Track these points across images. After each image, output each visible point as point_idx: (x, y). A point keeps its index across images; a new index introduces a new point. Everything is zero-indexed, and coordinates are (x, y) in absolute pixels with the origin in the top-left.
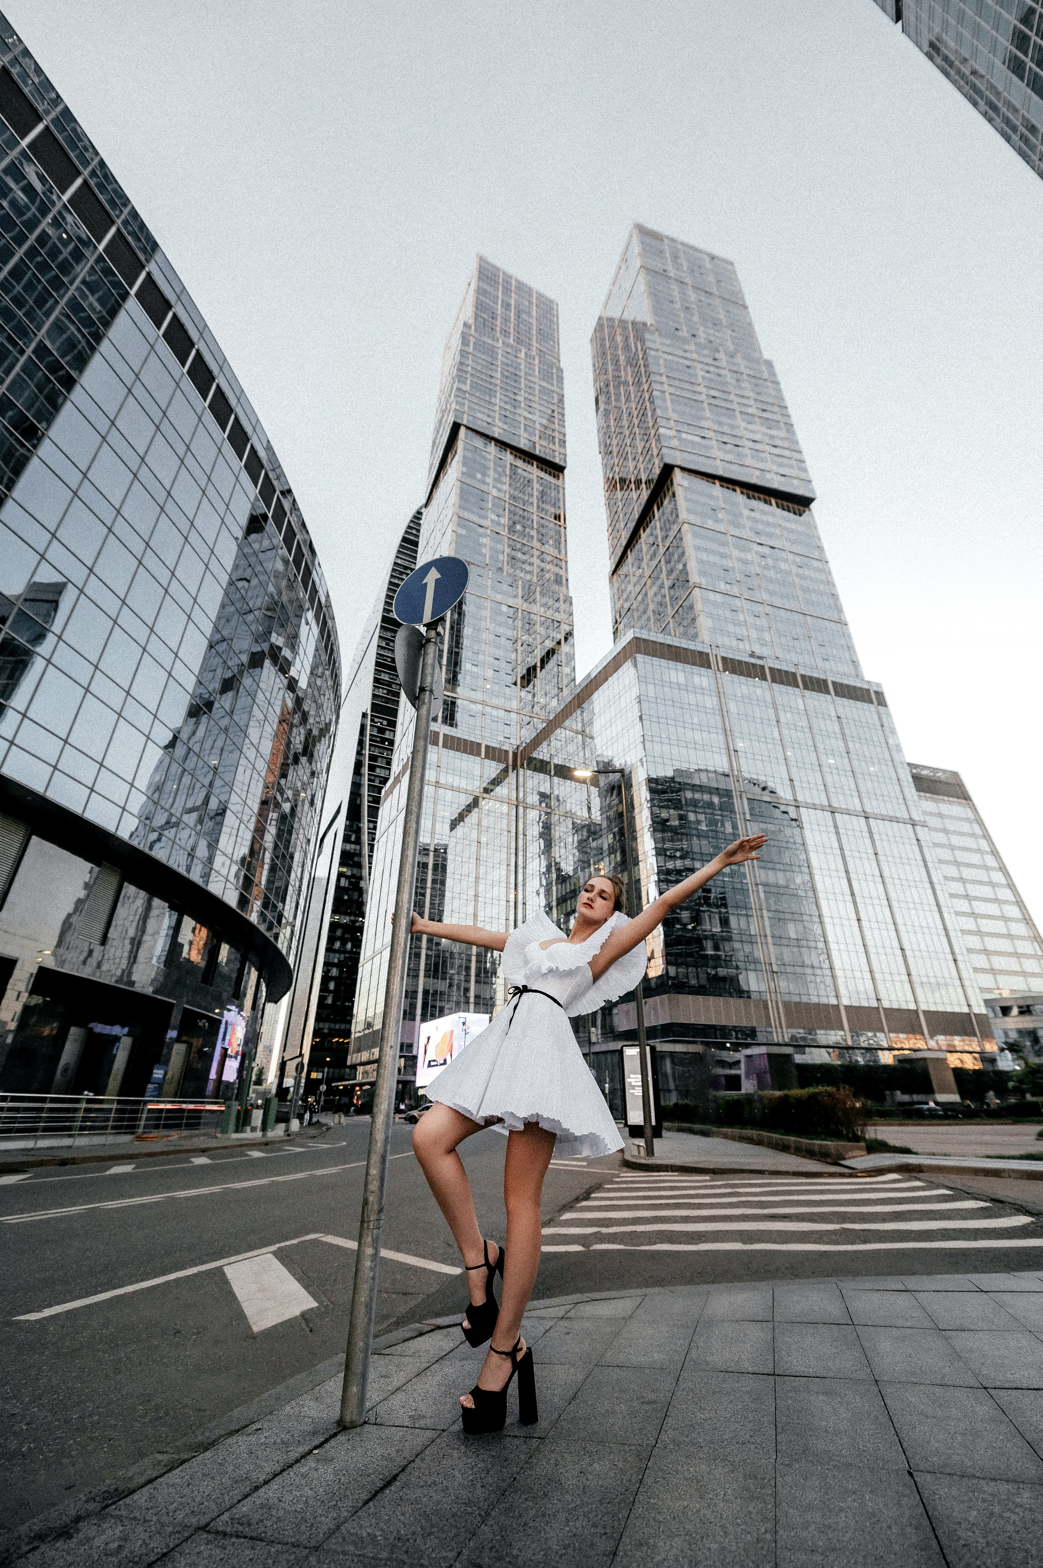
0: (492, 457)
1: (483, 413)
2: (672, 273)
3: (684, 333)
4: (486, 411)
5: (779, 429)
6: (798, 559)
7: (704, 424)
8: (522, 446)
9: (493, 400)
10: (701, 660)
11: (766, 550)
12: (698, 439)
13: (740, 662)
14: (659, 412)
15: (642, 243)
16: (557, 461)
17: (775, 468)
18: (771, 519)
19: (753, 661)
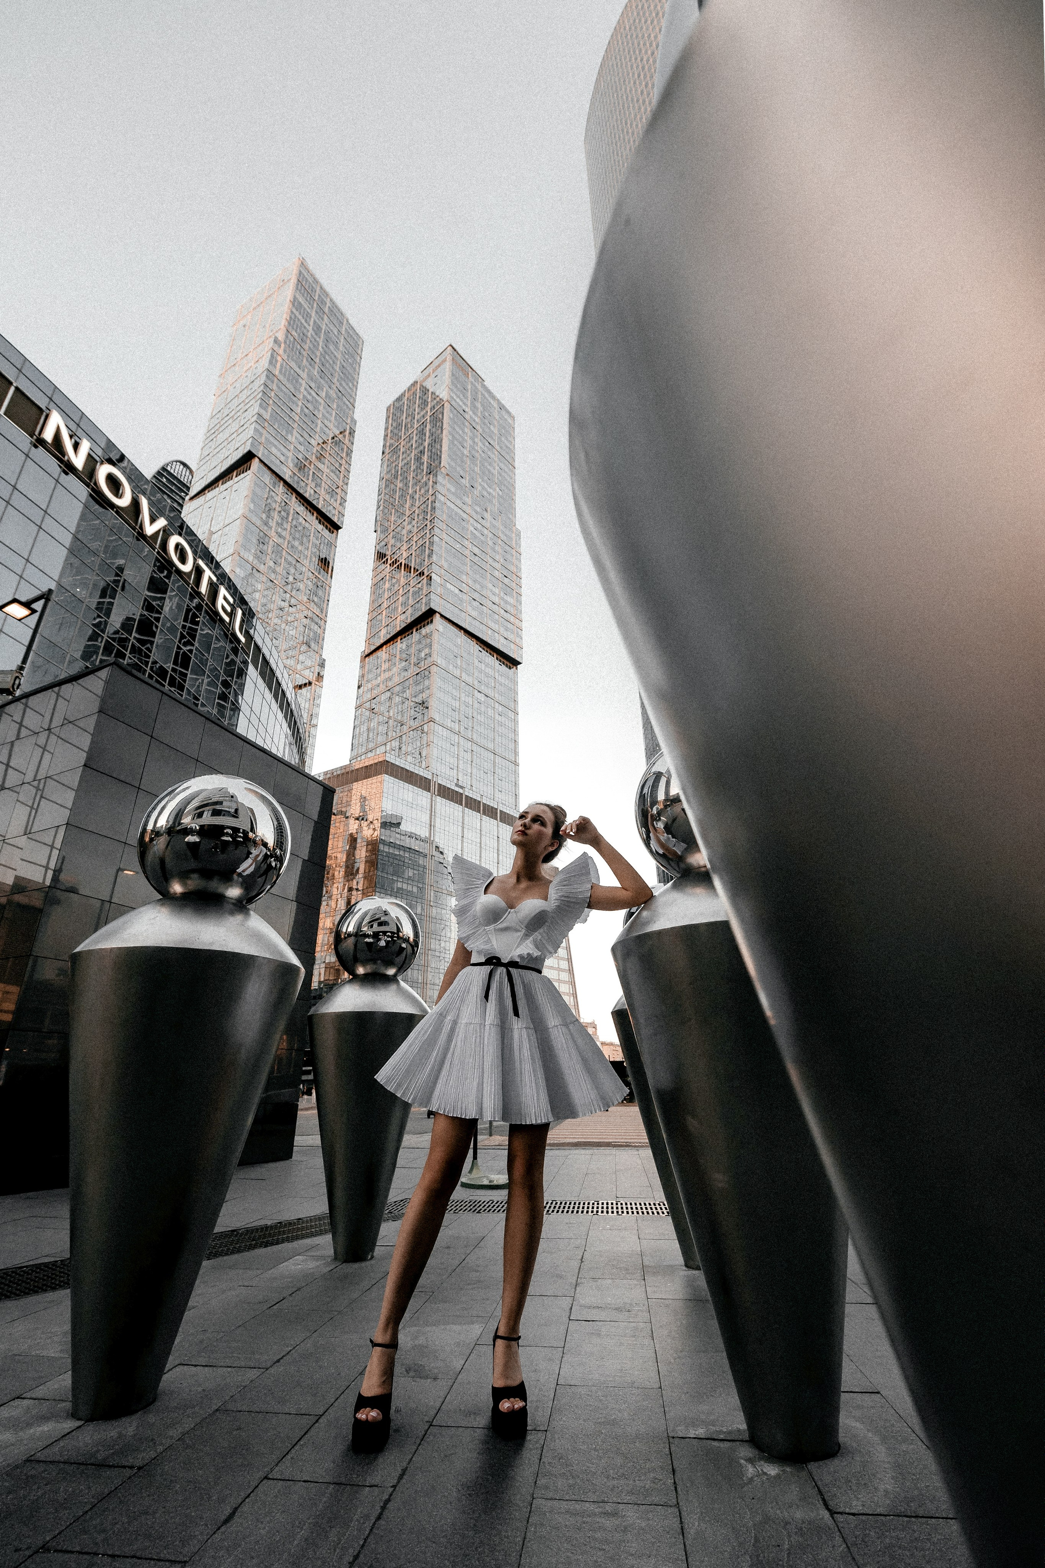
0: (278, 499)
1: (279, 450)
2: (469, 414)
3: (465, 482)
4: (282, 448)
5: (513, 597)
6: (501, 708)
7: (464, 578)
8: (307, 495)
9: (289, 437)
10: (423, 783)
11: (482, 698)
12: (457, 591)
13: (449, 789)
14: (434, 558)
15: (453, 375)
16: (335, 519)
17: (502, 630)
18: (489, 671)
19: (457, 789)
